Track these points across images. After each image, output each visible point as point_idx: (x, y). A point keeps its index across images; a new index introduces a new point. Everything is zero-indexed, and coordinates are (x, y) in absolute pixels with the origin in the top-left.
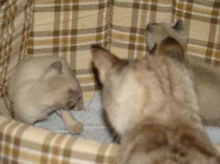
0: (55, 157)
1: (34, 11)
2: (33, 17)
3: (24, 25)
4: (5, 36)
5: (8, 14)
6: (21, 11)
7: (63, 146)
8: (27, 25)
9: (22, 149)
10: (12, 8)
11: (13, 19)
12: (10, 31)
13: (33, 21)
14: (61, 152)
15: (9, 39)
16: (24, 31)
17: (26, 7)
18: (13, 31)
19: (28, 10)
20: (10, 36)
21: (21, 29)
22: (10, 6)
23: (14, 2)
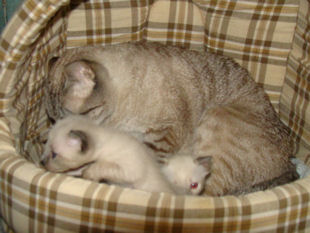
4: (39, 78)
5: (42, 55)
6: (54, 52)
10: (46, 48)
17: (58, 48)
22: (43, 46)
23: (47, 42)
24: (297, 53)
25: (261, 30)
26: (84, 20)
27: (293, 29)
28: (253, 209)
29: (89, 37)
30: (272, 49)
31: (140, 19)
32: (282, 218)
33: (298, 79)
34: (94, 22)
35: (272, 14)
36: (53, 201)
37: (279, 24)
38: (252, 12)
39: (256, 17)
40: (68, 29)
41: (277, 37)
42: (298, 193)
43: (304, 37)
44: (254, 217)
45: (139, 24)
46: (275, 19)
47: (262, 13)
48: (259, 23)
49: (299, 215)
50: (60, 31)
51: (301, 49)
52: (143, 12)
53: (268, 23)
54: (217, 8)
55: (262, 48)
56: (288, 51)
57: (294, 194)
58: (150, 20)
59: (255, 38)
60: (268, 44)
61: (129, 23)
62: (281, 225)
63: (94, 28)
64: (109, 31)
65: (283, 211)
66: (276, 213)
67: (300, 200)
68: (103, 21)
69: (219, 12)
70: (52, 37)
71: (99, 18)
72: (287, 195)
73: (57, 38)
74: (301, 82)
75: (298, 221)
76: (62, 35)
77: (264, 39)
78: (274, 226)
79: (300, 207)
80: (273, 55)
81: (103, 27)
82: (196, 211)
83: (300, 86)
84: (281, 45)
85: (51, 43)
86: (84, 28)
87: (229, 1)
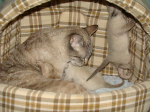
0: (33, 102)
1: (20, 36)
2: (20, 39)
3: (16, 43)
4: (6, 48)
5: (7, 38)
6: (13, 36)
8: (17, 43)
10: (9, 34)
11: (10, 40)
12: (8, 46)
13: (20, 41)
14: (36, 99)
15: (8, 50)
16: (16, 46)
17: (16, 34)
18: (10, 46)
19: (17, 36)
20: (9, 48)
21: (14, 45)
22: (8, 34)
23: (10, 32)
26: (29, 21)
28: (100, 99)
29: (32, 29)
31: (55, 20)
32: (114, 104)
33: (130, 46)
34: (33, 22)
36: (13, 99)
40: (21, 25)
42: (121, 93)
44: (101, 103)
45: (55, 23)
49: (122, 103)
50: (17, 26)
51: (131, 33)
52: (57, 17)
54: (91, 15)
57: (119, 94)
58: (60, 21)
61: (50, 22)
62: (114, 107)
63: (34, 25)
64: (40, 26)
65: (114, 100)
66: (111, 101)
67: (122, 96)
68: (38, 21)
69: (93, 17)
70: (12, 30)
71: (36, 20)
72: (116, 94)
73: (15, 29)
75: (121, 105)
76: (18, 28)
78: (110, 107)
79: (122, 99)
81: (38, 24)
82: (75, 100)
83: (131, 49)
85: (12, 32)
86: (29, 24)
87: (97, 12)
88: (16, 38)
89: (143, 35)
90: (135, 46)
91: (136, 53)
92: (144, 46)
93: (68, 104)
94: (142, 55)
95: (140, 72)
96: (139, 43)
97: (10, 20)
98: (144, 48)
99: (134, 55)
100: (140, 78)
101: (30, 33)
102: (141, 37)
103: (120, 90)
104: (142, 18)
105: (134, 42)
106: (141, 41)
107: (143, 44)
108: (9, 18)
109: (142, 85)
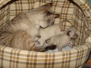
1: (10, 16)
3: (7, 19)
5: (1, 16)
6: (5, 16)
7: (17, 52)
9: (4, 54)
10: (3, 14)
11: (3, 17)
12: (2, 21)
13: (10, 18)
14: (16, 54)
15: (2, 23)
16: (7, 21)
17: (7, 14)
18: (3, 21)
19: (8, 15)
20: (3, 22)
22: (2, 14)
23: (3, 13)
24: (74, 17)
25: (65, 10)
26: (15, 7)
27: (73, 10)
28: (56, 56)
29: (16, 12)
30: (68, 16)
32: (63, 59)
33: (75, 24)
34: (18, 7)
35: (67, 6)
37: (69, 9)
38: (62, 5)
39: (63, 7)
40: (11, 9)
41: (69, 13)
42: (68, 52)
43: (76, 12)
44: (56, 58)
45: (30, 8)
46: (68, 7)
47: (65, 6)
48: (64, 8)
49: (68, 58)
50: (8, 10)
51: (75, 16)
52: (32, 5)
53: (67, 8)
55: (65, 15)
56: (72, 16)
57: (67, 53)
58: (34, 7)
59: (63, 13)
60: (67, 14)
61: (27, 8)
62: (63, 61)
63: (18, 9)
64: (22, 10)
65: (64, 57)
66: (62, 57)
67: (69, 54)
68: (20, 7)
70: (5, 11)
72: (65, 53)
73: (7, 11)
74: (75, 25)
75: (68, 60)
76: (8, 11)
77: (65, 13)
78: (61, 61)
79: (69, 56)
80: (68, 17)
81: (20, 9)
82: (40, 55)
83: (75, 26)
84: (70, 15)
85: (5, 13)
86: (15, 9)
87: (55, 2)
88: (7, 17)
89: (82, 17)
90: (77, 24)
91: (78, 28)
92: (83, 24)
93: (36, 58)
94: (81, 29)
95: (80, 39)
96: (79, 22)
97: (3, 5)
98: (82, 25)
99: (77, 29)
100: (80, 43)
101: (15, 14)
102: (81, 18)
103: (67, 50)
104: (83, 6)
105: (77, 21)
106: (81, 21)
107: (82, 22)
108: (3, 4)
109: (81, 47)
